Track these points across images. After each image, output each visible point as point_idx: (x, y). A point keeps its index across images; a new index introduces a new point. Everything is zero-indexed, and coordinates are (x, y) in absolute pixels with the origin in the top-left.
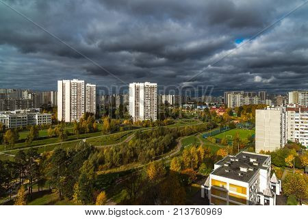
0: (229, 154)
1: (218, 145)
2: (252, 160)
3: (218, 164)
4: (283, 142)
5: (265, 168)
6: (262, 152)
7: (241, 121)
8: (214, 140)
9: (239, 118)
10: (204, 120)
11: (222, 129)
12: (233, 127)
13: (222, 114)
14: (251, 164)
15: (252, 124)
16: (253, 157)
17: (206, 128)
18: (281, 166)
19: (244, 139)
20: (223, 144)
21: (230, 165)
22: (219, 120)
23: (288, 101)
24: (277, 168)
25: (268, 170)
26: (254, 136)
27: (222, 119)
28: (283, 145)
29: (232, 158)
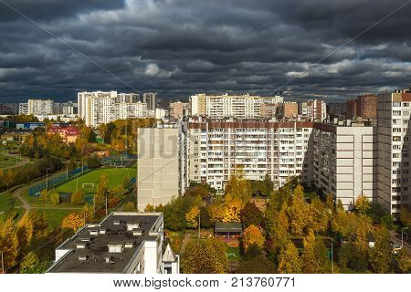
0: (88, 222)
1: (63, 207)
2: (130, 227)
3: (64, 248)
4: (183, 184)
5: (153, 238)
6: (150, 209)
7: (112, 150)
8: (55, 196)
9: (108, 146)
10: (31, 155)
11: (74, 171)
12: (95, 165)
13: (72, 139)
14: (129, 235)
15: (132, 156)
16: (133, 220)
17: (38, 172)
18: (179, 229)
19: (118, 189)
20: (75, 204)
21: (88, 245)
22: (67, 153)
23: (190, 111)
24: (174, 234)
25: (159, 241)
26: (134, 180)
27: (73, 150)
28: (183, 191)
29: (93, 230)
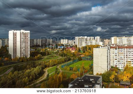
0: (78, 77)
1: (71, 72)
2: (91, 80)
3: (71, 84)
4: (109, 67)
5: (98, 84)
6: (98, 74)
7: (85, 55)
8: (68, 68)
9: (84, 53)
10: (62, 56)
11: (74, 61)
12: (80, 59)
13: (73, 51)
14: (91, 82)
15: (91, 57)
16: (92, 77)
17: (64, 60)
18: (107, 82)
19: (87, 67)
20: (74, 71)
21: (78, 84)
22: (72, 55)
23: (111, 42)
24: (106, 83)
25: (100, 85)
26: (92, 65)
27: (74, 55)
28: (109, 69)
29: (80, 79)
